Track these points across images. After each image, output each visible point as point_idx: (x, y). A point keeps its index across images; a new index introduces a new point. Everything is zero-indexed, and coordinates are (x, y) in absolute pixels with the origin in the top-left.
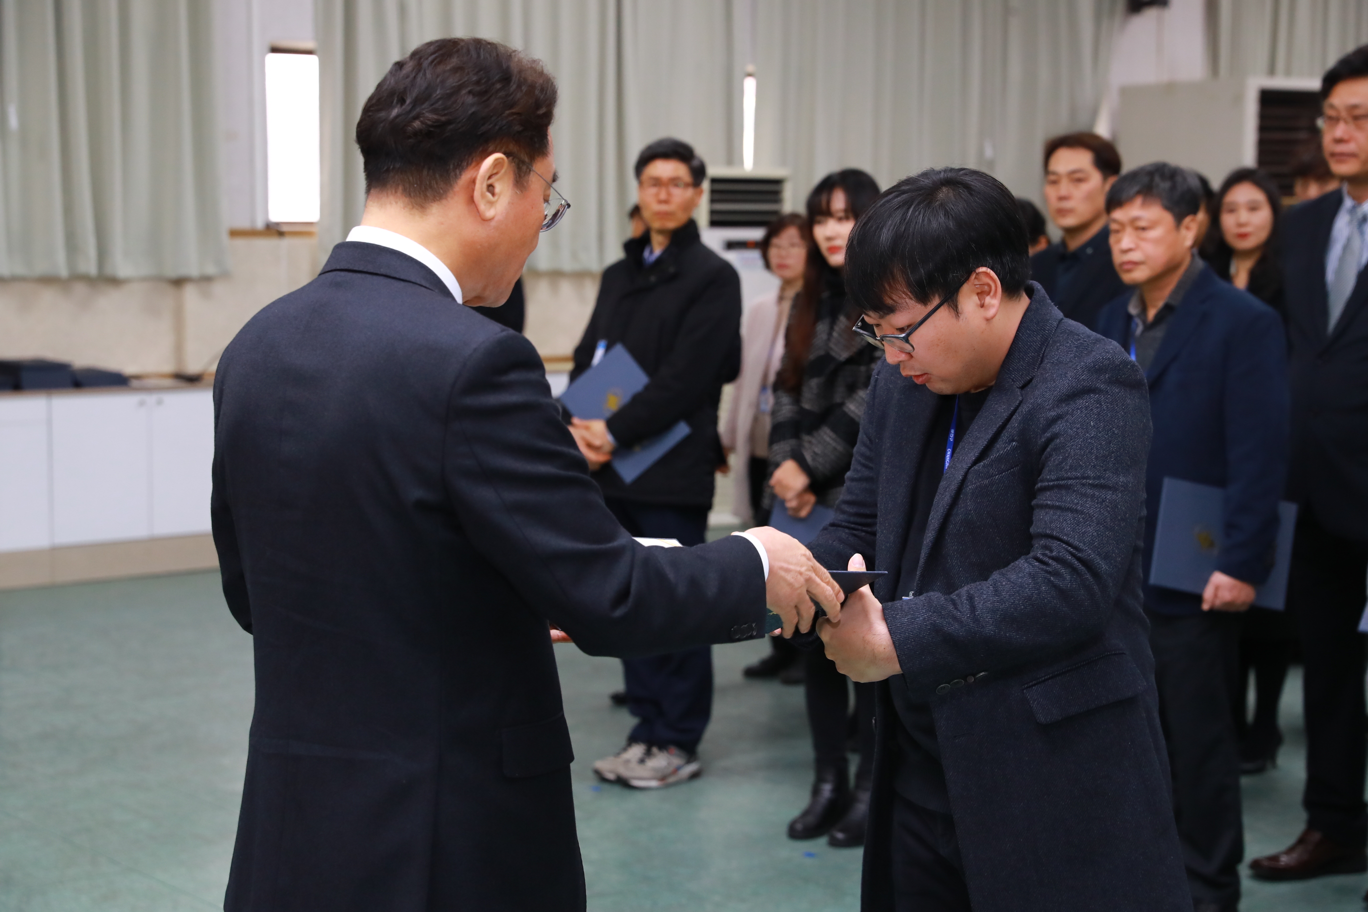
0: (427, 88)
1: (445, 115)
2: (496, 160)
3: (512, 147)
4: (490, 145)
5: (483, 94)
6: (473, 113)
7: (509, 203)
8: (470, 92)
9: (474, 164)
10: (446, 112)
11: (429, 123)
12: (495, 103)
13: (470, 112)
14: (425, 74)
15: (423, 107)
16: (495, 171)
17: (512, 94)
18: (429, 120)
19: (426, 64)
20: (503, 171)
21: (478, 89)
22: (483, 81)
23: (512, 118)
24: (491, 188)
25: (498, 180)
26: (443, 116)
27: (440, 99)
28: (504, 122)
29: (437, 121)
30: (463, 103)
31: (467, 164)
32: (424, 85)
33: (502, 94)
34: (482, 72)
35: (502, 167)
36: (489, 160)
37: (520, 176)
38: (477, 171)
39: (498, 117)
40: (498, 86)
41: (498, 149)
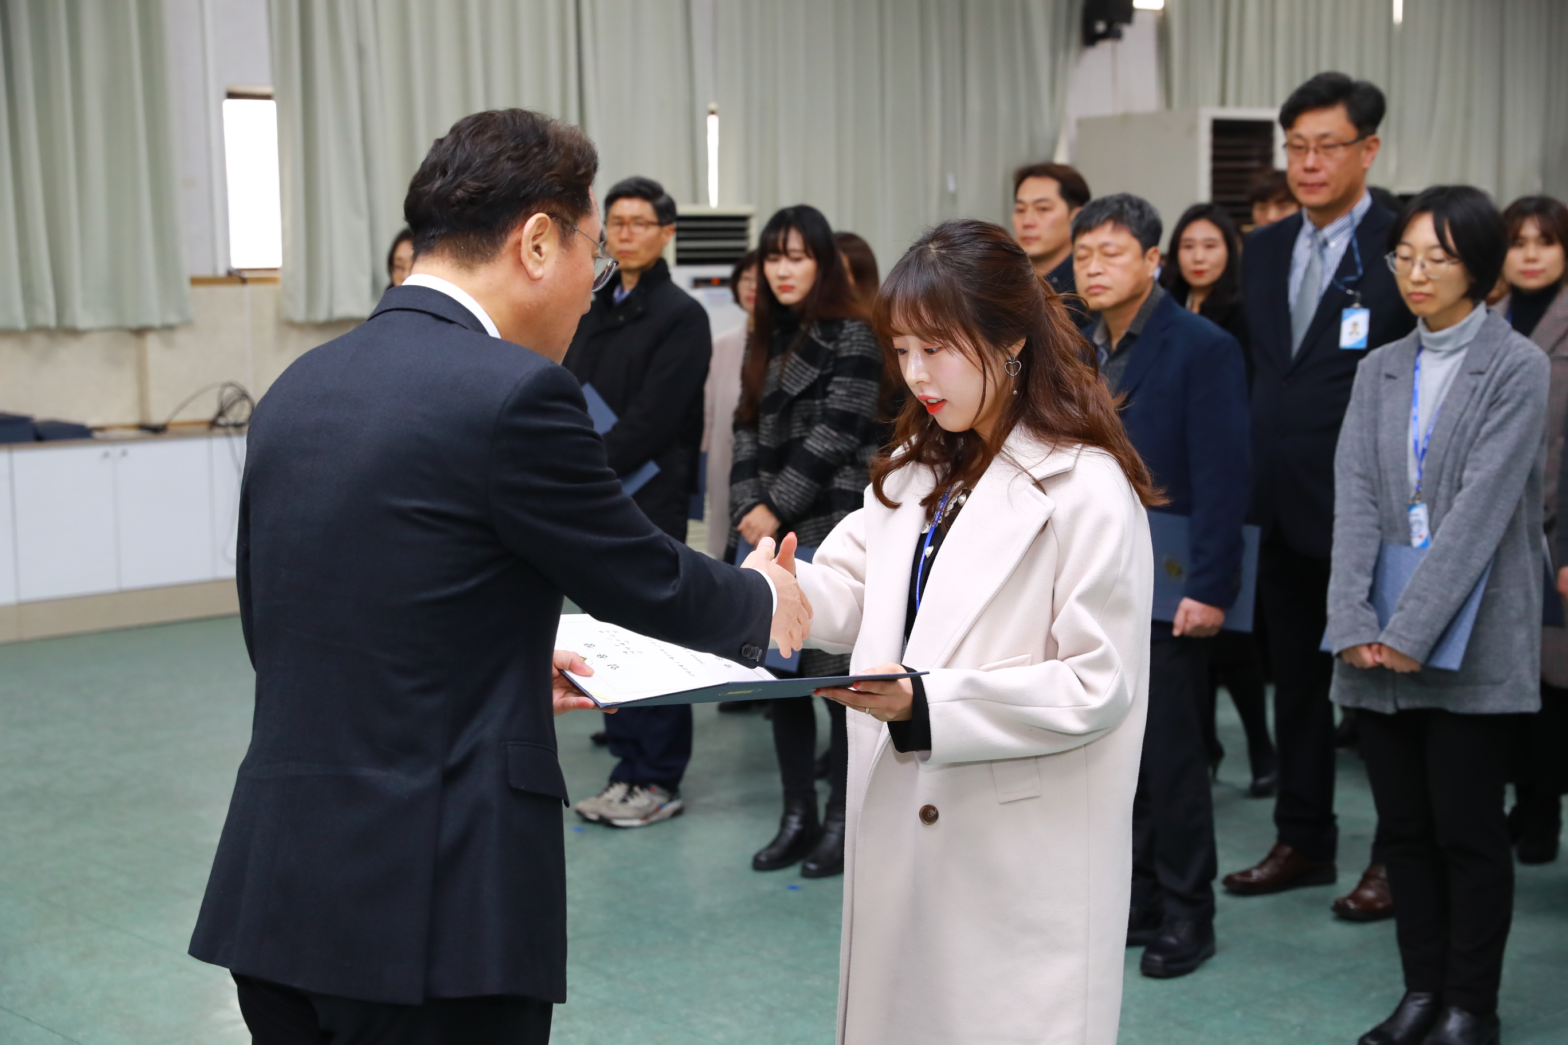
0: (467, 158)
1: (487, 181)
2: (539, 219)
3: (554, 207)
4: (533, 206)
5: (522, 159)
6: (513, 178)
7: (556, 262)
8: (508, 158)
9: (518, 227)
10: (487, 178)
11: (471, 190)
12: (534, 167)
13: (510, 177)
14: (464, 145)
15: (464, 176)
16: (539, 232)
17: (550, 156)
18: (471, 188)
19: (464, 137)
20: (547, 230)
21: (516, 154)
22: (521, 146)
23: (551, 180)
24: (537, 248)
25: (543, 241)
26: (483, 183)
27: (479, 168)
28: (544, 184)
29: (480, 187)
30: (502, 170)
31: (511, 229)
32: (464, 156)
33: (539, 157)
34: (518, 138)
35: (546, 227)
36: (532, 221)
37: (565, 235)
38: (522, 233)
39: (538, 180)
40: (536, 150)
41: (541, 210)
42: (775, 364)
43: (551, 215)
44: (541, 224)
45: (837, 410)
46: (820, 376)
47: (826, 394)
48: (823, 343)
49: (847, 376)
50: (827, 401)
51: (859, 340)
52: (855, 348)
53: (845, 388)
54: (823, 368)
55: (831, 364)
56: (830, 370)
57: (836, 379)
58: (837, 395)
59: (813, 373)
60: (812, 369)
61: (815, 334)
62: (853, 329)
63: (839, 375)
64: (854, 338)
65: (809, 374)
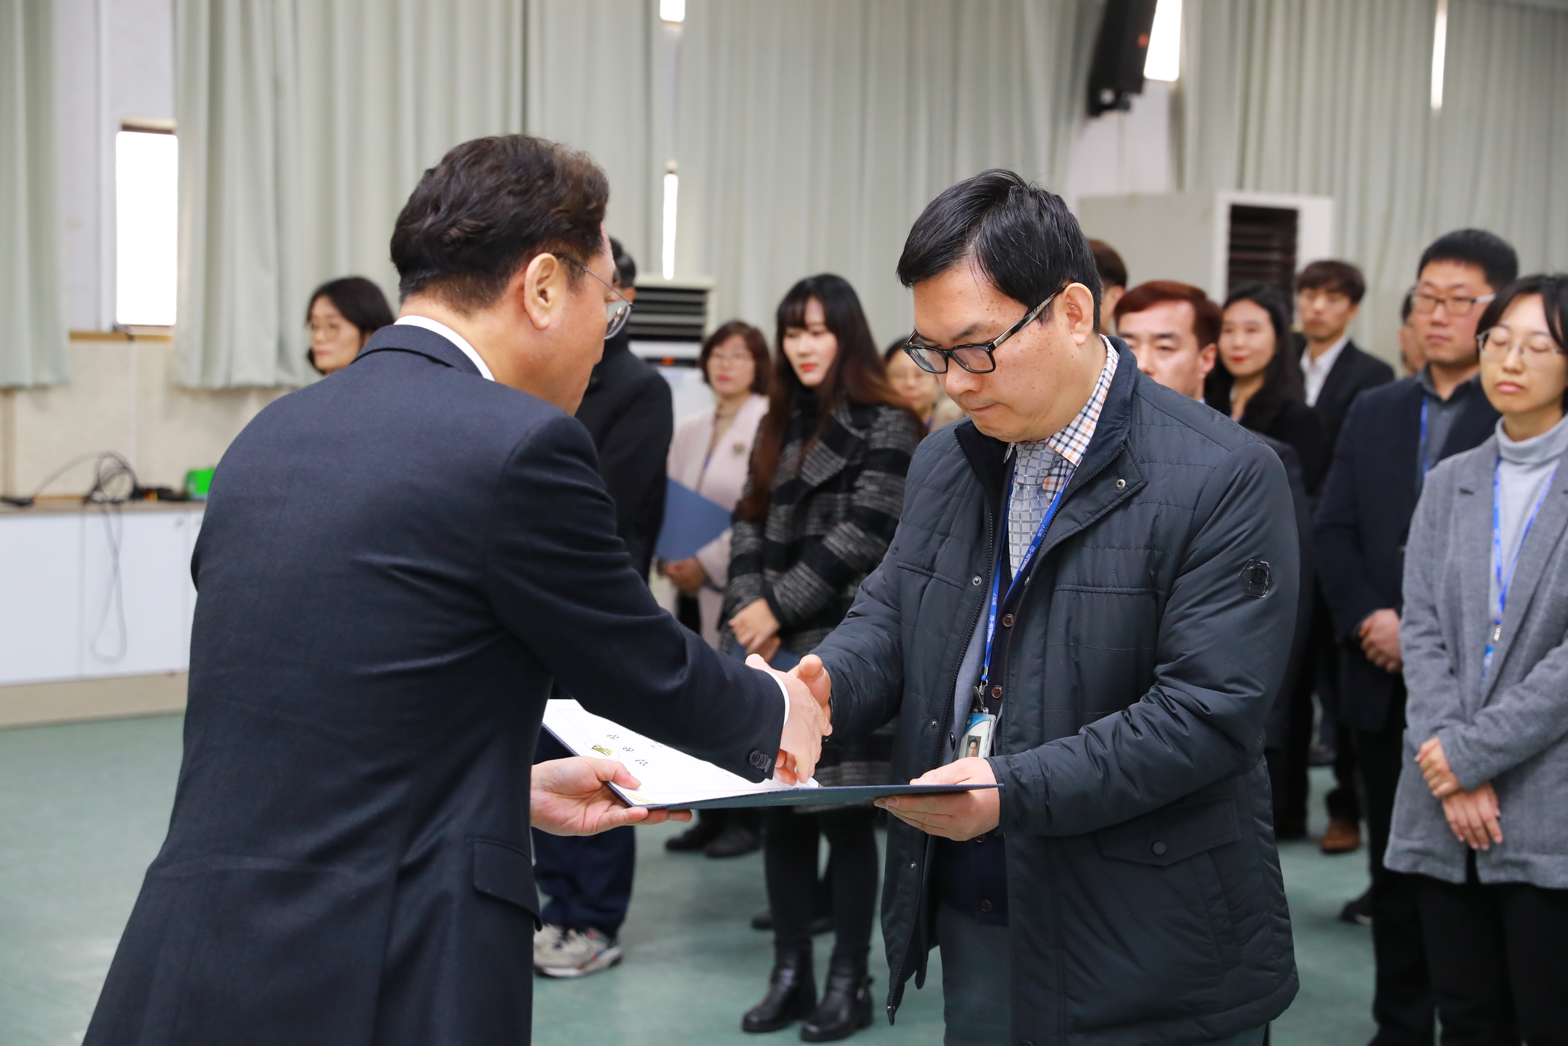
0: (462, 193)
1: (484, 219)
2: (544, 260)
3: (562, 247)
4: (537, 247)
5: (524, 193)
6: (515, 215)
7: (564, 309)
8: (510, 193)
9: (521, 269)
10: (485, 216)
11: (467, 229)
12: (538, 201)
13: (512, 214)
14: (458, 177)
15: (459, 213)
16: (545, 275)
17: (557, 189)
18: (467, 226)
19: (458, 168)
20: (554, 272)
21: (518, 188)
22: (524, 179)
23: (558, 216)
24: (543, 293)
25: (550, 285)
26: (481, 221)
27: (476, 204)
28: (551, 222)
29: (476, 227)
30: (503, 205)
31: (514, 271)
32: (459, 190)
33: (545, 191)
34: (521, 170)
35: (552, 268)
36: (536, 263)
37: (574, 278)
38: (525, 276)
39: (543, 217)
40: (541, 183)
41: (546, 250)
42: (792, 450)
43: (558, 255)
44: (547, 265)
45: (866, 508)
46: (846, 468)
47: (852, 490)
48: (853, 431)
49: (880, 470)
50: (855, 497)
51: (895, 432)
52: (890, 439)
53: (878, 484)
54: (852, 458)
55: (860, 454)
56: (858, 462)
57: (867, 473)
58: (867, 491)
60: (838, 458)
61: (844, 419)
62: (889, 419)
63: (871, 468)
64: (891, 428)
65: (833, 463)
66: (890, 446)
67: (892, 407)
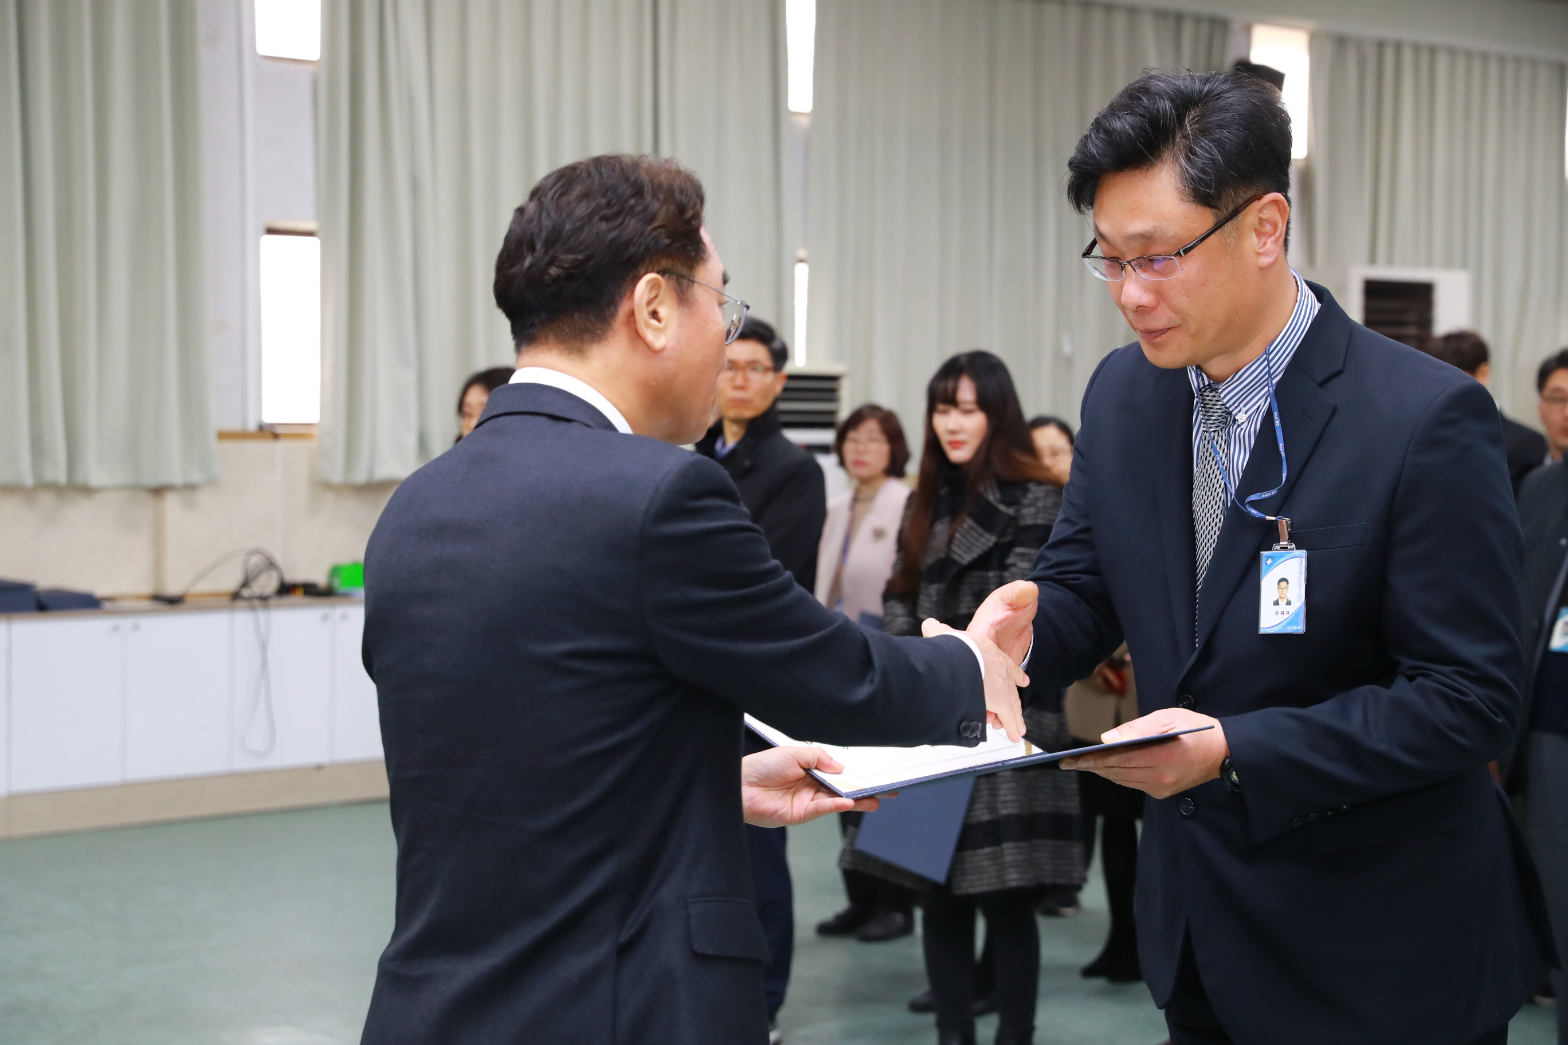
0: (555, 227)
1: (582, 251)
2: (649, 281)
3: (667, 264)
4: (642, 267)
5: (617, 216)
6: (612, 241)
7: (677, 325)
8: (602, 218)
10: (582, 248)
11: (567, 265)
12: (633, 221)
13: (608, 240)
14: (548, 211)
15: (557, 249)
16: (653, 295)
17: (649, 205)
18: (566, 263)
20: (662, 292)
21: (609, 212)
22: (614, 202)
23: (655, 233)
24: (654, 314)
25: (660, 304)
26: (579, 254)
28: (649, 240)
29: (575, 261)
32: (551, 225)
33: (638, 209)
34: (609, 193)
35: (660, 288)
38: (633, 300)
39: (640, 237)
41: (650, 270)
42: (941, 528)
43: (663, 273)
44: (653, 286)
46: (996, 545)
47: (1004, 567)
48: (1002, 508)
49: (1032, 547)
51: (1045, 507)
52: (1040, 515)
53: (1029, 561)
54: (1001, 535)
55: (1010, 531)
56: (1008, 538)
57: (1019, 550)
58: (1019, 568)
59: (988, 540)
60: (987, 535)
61: (992, 496)
62: (1039, 494)
63: (1022, 545)
64: (1040, 504)
65: (983, 540)
66: (1040, 521)
67: (1040, 483)
